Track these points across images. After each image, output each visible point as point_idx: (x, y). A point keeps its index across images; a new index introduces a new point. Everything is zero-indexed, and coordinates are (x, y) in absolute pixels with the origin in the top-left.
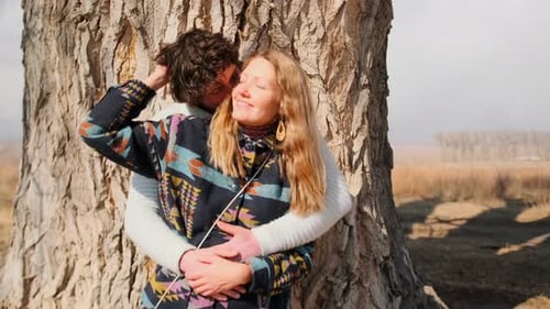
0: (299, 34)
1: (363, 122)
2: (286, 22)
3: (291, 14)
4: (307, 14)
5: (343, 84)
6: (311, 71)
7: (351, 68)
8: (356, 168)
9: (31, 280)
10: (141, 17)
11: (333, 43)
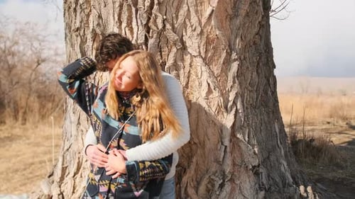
0: (186, 32)
1: (234, 82)
2: (176, 26)
3: (179, 20)
4: (190, 20)
5: (218, 59)
6: (195, 54)
7: (223, 49)
8: (231, 110)
9: (66, 167)
10: (102, 28)
11: (208, 35)
